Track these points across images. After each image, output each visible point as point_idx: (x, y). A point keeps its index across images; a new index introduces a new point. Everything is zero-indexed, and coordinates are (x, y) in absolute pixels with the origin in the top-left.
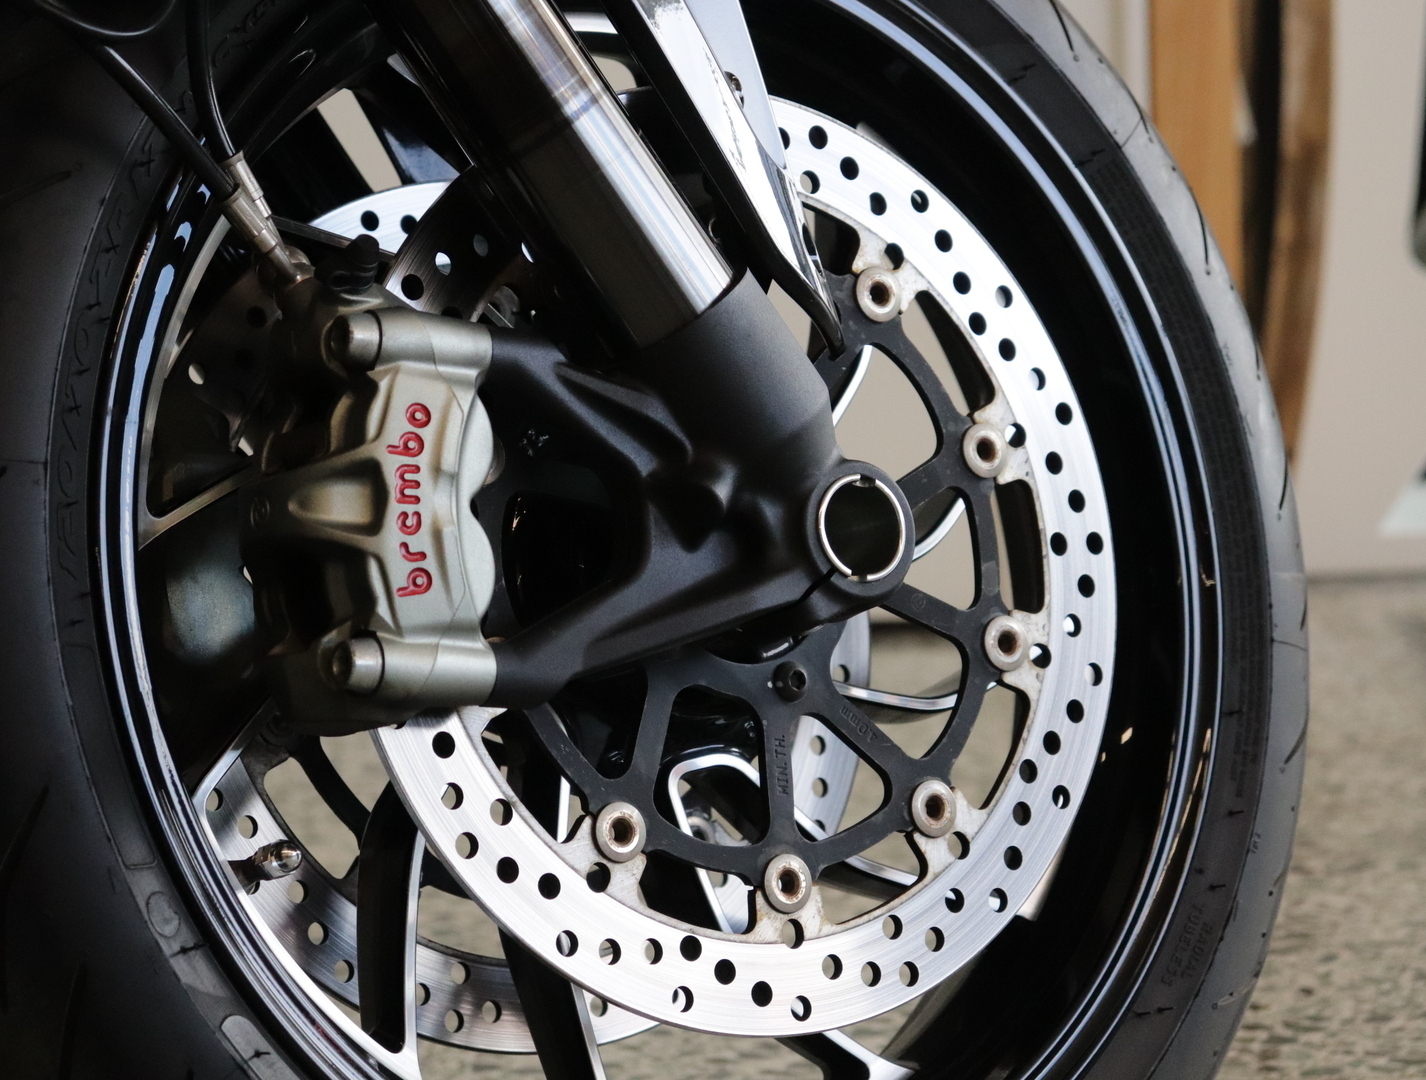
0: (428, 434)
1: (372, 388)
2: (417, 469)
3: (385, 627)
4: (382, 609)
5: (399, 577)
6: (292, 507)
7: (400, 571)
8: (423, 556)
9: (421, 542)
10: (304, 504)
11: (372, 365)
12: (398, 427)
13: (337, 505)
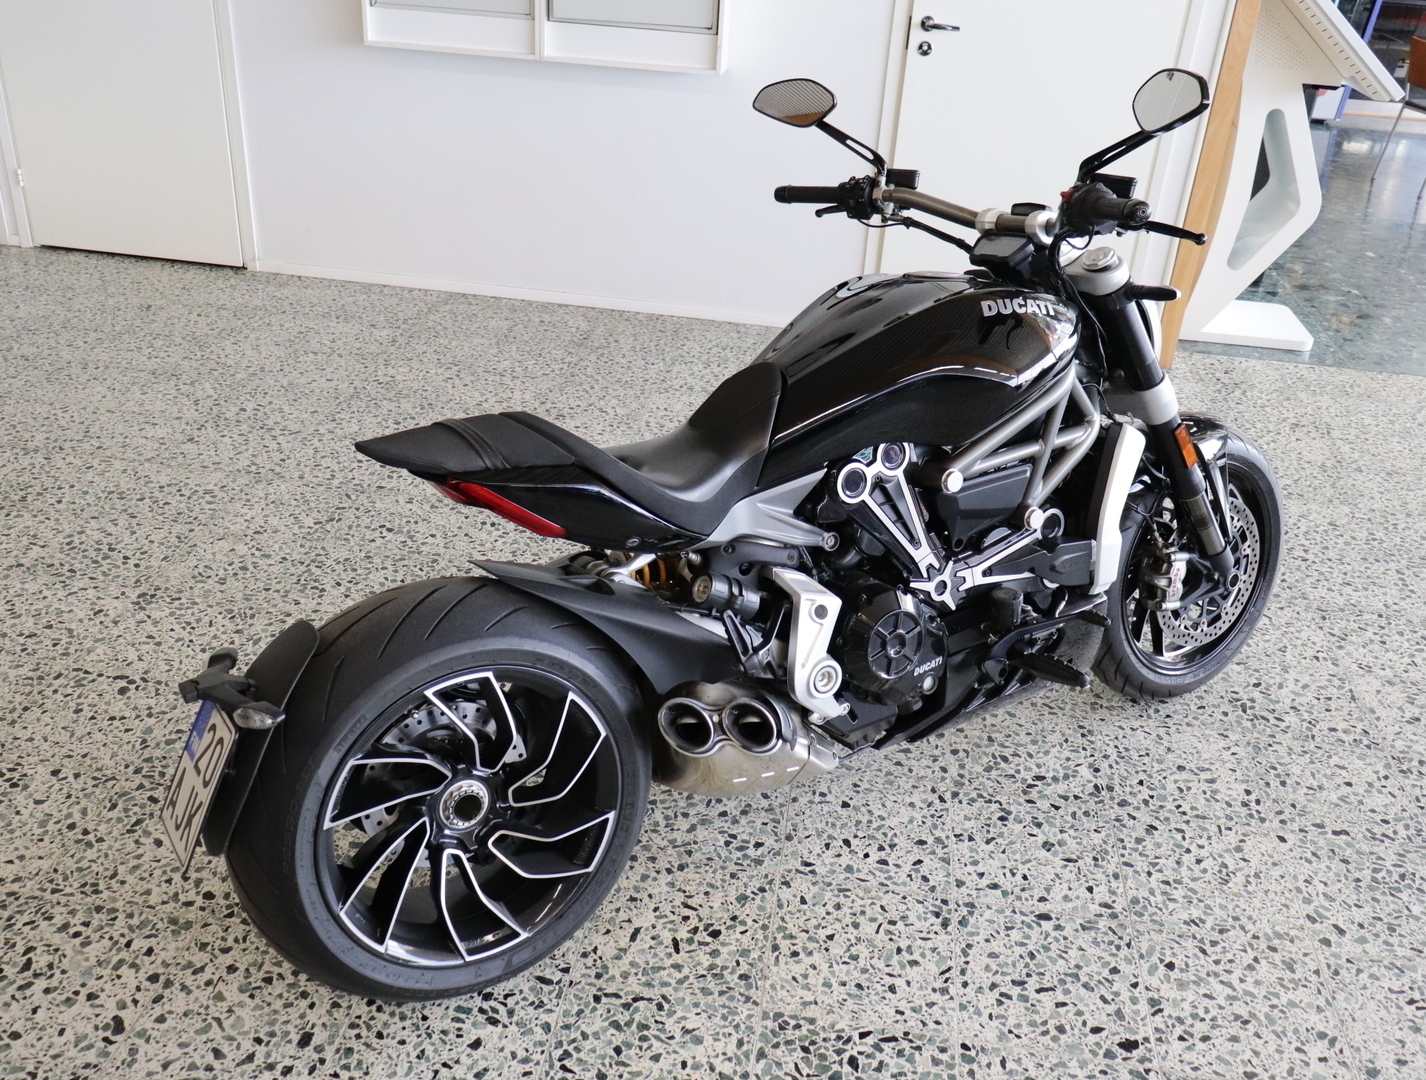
5: (1171, 595)
13: (1162, 582)
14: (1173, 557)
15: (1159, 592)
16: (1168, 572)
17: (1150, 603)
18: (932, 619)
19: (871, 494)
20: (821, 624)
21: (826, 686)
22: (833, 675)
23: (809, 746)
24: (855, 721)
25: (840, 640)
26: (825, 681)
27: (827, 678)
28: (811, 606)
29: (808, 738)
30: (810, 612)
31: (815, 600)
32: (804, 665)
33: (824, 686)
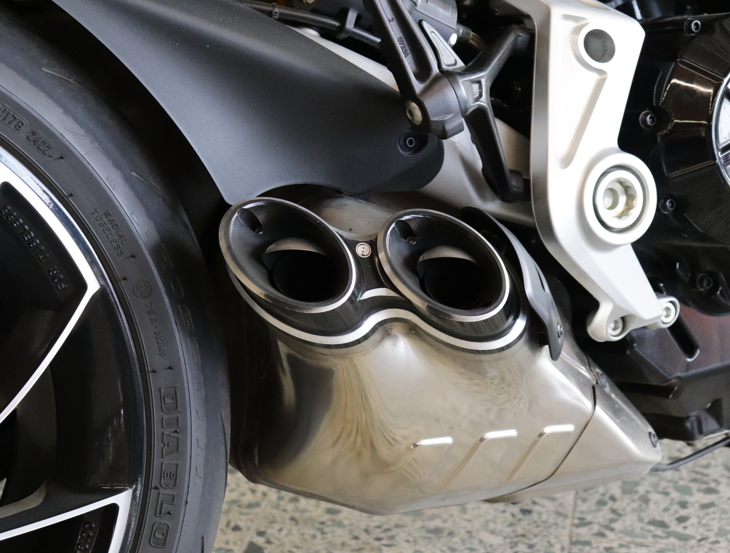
20: (601, 72)
21: (624, 217)
22: (635, 192)
23: (594, 388)
24: (691, 356)
25: (646, 115)
26: (621, 207)
27: (623, 199)
28: (577, 31)
29: (590, 370)
30: (574, 44)
31: (583, 19)
32: (567, 161)
33: (620, 216)
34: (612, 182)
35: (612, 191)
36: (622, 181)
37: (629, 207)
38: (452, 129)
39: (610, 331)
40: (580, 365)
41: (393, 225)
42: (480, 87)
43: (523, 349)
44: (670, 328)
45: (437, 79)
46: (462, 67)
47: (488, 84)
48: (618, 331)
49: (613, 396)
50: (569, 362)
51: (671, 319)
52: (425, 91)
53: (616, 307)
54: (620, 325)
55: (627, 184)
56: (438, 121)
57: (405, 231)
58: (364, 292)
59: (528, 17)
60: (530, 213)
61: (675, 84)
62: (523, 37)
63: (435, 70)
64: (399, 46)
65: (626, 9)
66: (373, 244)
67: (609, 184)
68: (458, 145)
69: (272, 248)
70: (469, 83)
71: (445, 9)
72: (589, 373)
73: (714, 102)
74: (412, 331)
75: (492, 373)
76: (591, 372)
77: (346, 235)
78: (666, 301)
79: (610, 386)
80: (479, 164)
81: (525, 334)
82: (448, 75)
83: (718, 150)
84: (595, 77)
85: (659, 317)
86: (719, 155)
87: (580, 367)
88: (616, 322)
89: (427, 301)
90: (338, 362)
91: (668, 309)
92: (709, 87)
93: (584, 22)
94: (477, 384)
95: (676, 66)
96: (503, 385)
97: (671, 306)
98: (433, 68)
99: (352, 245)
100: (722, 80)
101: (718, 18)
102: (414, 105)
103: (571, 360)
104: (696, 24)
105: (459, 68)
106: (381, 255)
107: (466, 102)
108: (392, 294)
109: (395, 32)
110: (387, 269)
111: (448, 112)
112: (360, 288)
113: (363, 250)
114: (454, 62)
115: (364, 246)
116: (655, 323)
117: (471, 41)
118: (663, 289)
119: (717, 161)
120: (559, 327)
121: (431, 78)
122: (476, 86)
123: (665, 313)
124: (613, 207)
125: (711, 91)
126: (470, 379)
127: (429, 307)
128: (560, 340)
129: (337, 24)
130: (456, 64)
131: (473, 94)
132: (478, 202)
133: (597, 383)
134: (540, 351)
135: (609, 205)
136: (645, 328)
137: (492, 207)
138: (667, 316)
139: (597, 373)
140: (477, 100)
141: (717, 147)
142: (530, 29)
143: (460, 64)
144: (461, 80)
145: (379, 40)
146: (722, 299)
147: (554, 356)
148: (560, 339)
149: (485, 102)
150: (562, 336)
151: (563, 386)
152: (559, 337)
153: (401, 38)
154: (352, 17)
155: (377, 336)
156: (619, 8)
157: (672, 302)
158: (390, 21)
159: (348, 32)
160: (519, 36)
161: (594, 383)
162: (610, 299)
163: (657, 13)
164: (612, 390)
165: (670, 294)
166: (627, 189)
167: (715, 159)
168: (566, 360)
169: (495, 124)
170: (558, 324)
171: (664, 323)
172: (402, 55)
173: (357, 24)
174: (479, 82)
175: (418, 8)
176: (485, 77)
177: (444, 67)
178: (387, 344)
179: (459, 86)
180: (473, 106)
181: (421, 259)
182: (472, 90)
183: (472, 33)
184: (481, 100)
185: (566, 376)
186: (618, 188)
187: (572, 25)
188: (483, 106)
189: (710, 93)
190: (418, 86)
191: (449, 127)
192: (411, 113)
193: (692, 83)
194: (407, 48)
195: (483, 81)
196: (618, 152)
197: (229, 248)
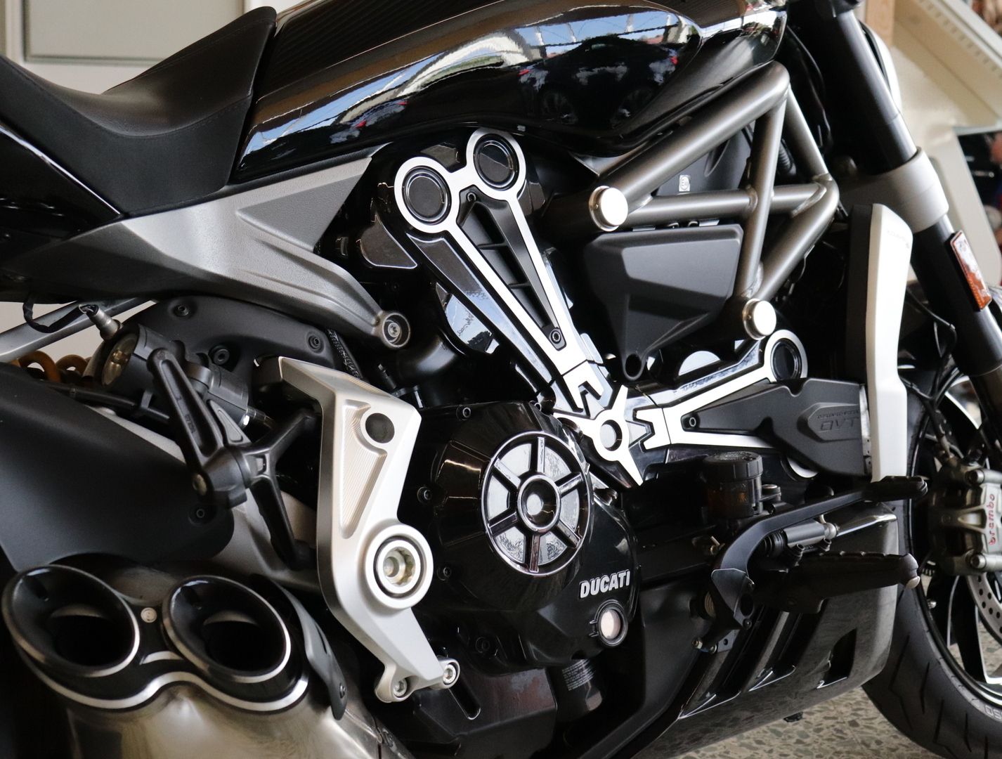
0: (994, 502)
1: (980, 490)
2: (992, 511)
3: (985, 552)
4: (985, 547)
5: (989, 540)
6: (960, 519)
7: (989, 537)
8: (994, 534)
9: (994, 531)
10: (963, 519)
11: (981, 483)
12: (988, 500)
13: (971, 520)
14: (980, 475)
15: (968, 539)
16: (976, 500)
17: (957, 560)
18: (602, 494)
19: (460, 222)
20: (381, 451)
21: (403, 584)
22: (413, 560)
23: (379, 747)
24: (473, 714)
25: (423, 490)
26: (400, 575)
27: (402, 567)
28: (359, 414)
29: (376, 729)
30: (357, 426)
31: (366, 404)
32: (350, 531)
33: (400, 583)
34: (392, 551)
35: (391, 560)
36: (401, 550)
37: (408, 573)
38: (236, 499)
39: (395, 692)
40: (366, 725)
41: (179, 590)
42: (265, 461)
43: (306, 709)
44: (451, 688)
45: (222, 452)
46: (248, 444)
47: (273, 460)
48: (403, 692)
49: (399, 754)
50: (355, 722)
51: (452, 680)
52: (209, 464)
53: (399, 670)
54: (405, 686)
55: (406, 553)
56: (222, 492)
57: (189, 596)
58: (146, 656)
59: (316, 402)
60: (315, 580)
61: (447, 463)
62: (310, 419)
63: (220, 444)
64: (186, 423)
65: (409, 399)
66: (158, 609)
67: (388, 553)
68: (248, 517)
69: (56, 614)
70: (253, 457)
71: (236, 392)
72: (375, 733)
73: (482, 479)
74: (198, 695)
75: (278, 734)
76: (378, 733)
77: (133, 601)
78: (446, 663)
79: (397, 745)
80: (268, 535)
81: (308, 695)
82: (234, 451)
83: (488, 522)
84: (376, 455)
85: (441, 677)
86: (488, 527)
87: (365, 727)
88: (401, 683)
89: (208, 663)
90: (124, 725)
91: (449, 670)
92: (477, 466)
93: (366, 407)
94: (268, 748)
95: (449, 446)
96: (293, 745)
97: (451, 667)
98: (218, 443)
99: (137, 611)
100: (490, 460)
101: (485, 407)
102: (199, 476)
103: (357, 720)
104: (467, 411)
105: (245, 444)
106: (166, 622)
107: (248, 474)
108: (174, 657)
109: (182, 409)
110: (171, 634)
111: (232, 482)
112: (143, 652)
113: (148, 615)
114: (240, 439)
115: (149, 611)
116: (438, 684)
117: (265, 424)
118: (446, 652)
119: (487, 531)
120: (341, 687)
121: (216, 452)
122: (260, 461)
123: (446, 675)
124: (394, 574)
125: (480, 470)
126: (261, 743)
127: (210, 669)
128: (342, 700)
129: (132, 404)
130: (242, 440)
131: (257, 468)
132: (267, 571)
133: (383, 742)
134: (324, 712)
135: (391, 573)
136: (428, 688)
137: (282, 575)
138: (449, 677)
139: (384, 733)
140: (261, 472)
141: (487, 520)
142: (318, 413)
143: (246, 440)
144: (245, 455)
145: (167, 417)
146: (498, 660)
147: (338, 716)
148: (343, 698)
149: (267, 475)
150: (346, 696)
151: (349, 745)
152: (341, 697)
153: (188, 415)
154: (147, 397)
155: (162, 699)
156: (402, 398)
157: (451, 664)
158: (177, 399)
159: (144, 410)
160: (307, 418)
161: (381, 742)
162: (393, 661)
163: (437, 402)
164: (399, 748)
165: (451, 657)
166: (406, 557)
167: (485, 530)
168: (352, 720)
169: (281, 497)
170: (340, 685)
171: (446, 684)
172: (189, 430)
173: (152, 404)
174: (262, 456)
175: (211, 391)
176: (268, 452)
177: (230, 442)
178: (172, 707)
179: (242, 460)
180: (256, 478)
181: (206, 622)
182: (256, 464)
183: (265, 417)
184: (265, 473)
185: (352, 736)
186: (397, 556)
187: (354, 408)
188: (266, 479)
189: (479, 472)
190: (203, 459)
191: (233, 497)
192: (197, 485)
193: (464, 464)
194: (194, 424)
195: (267, 456)
196: (397, 524)
197: (11, 614)
